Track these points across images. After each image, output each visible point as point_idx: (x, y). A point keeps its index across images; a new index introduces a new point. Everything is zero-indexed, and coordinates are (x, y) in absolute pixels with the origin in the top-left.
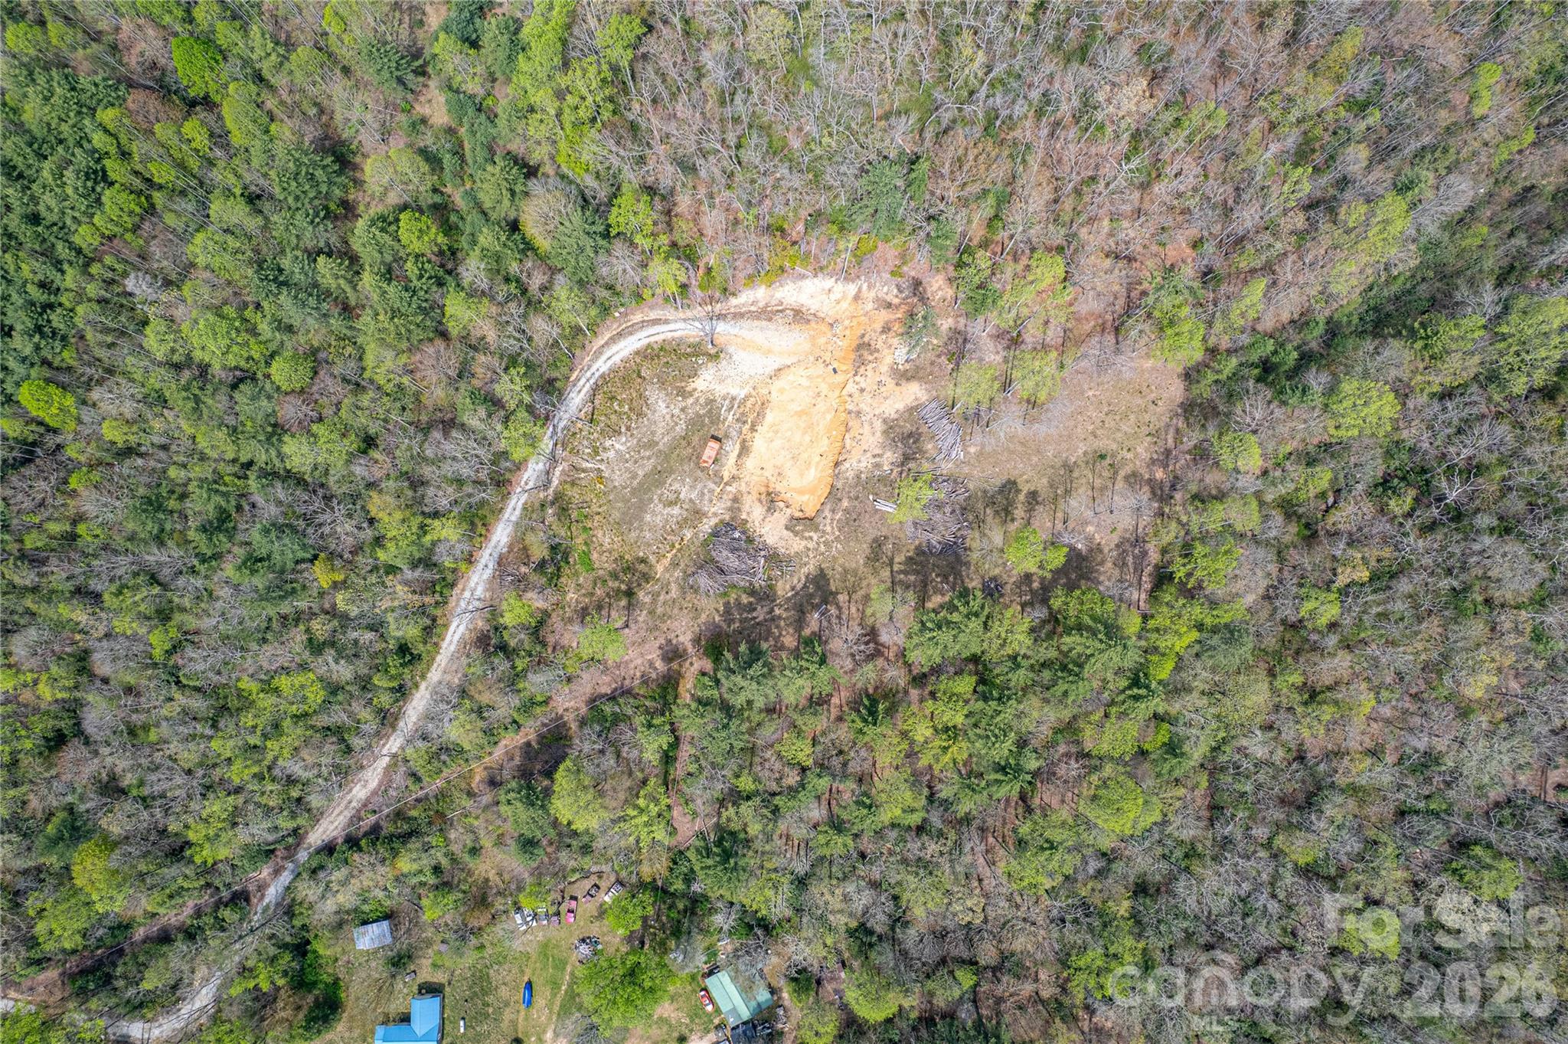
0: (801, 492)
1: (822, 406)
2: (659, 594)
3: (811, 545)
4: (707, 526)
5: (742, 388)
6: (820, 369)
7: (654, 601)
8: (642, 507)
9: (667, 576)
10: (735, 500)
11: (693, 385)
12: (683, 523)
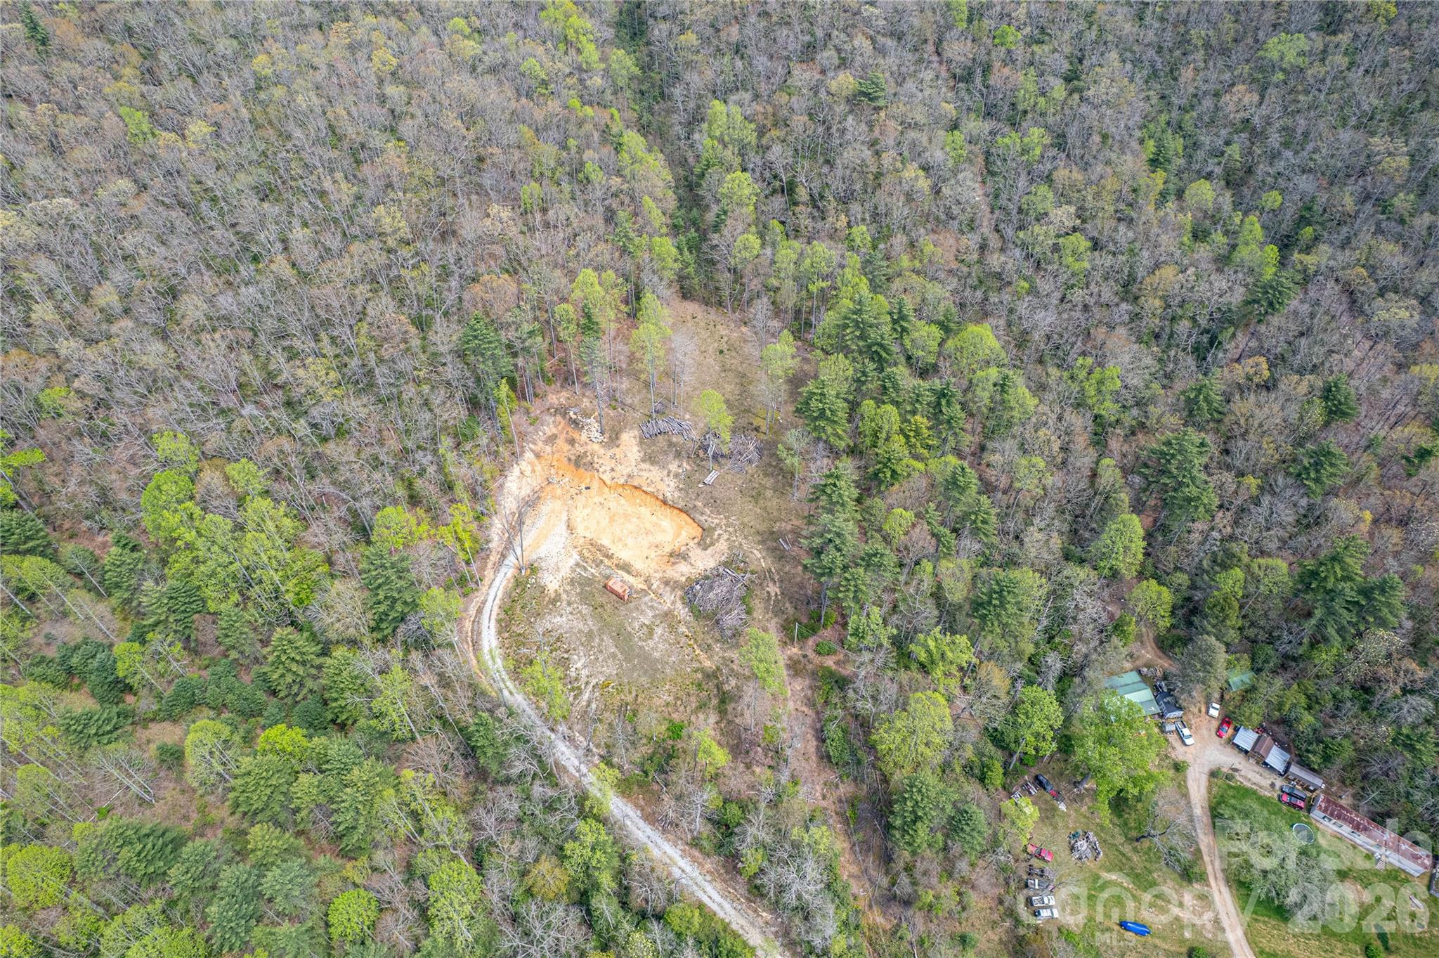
0: (679, 535)
1: (612, 505)
2: (732, 670)
3: (726, 536)
4: (682, 611)
5: (571, 556)
6: (581, 500)
7: (737, 676)
8: (646, 657)
9: (716, 658)
10: (667, 583)
11: (552, 591)
12: (672, 628)
